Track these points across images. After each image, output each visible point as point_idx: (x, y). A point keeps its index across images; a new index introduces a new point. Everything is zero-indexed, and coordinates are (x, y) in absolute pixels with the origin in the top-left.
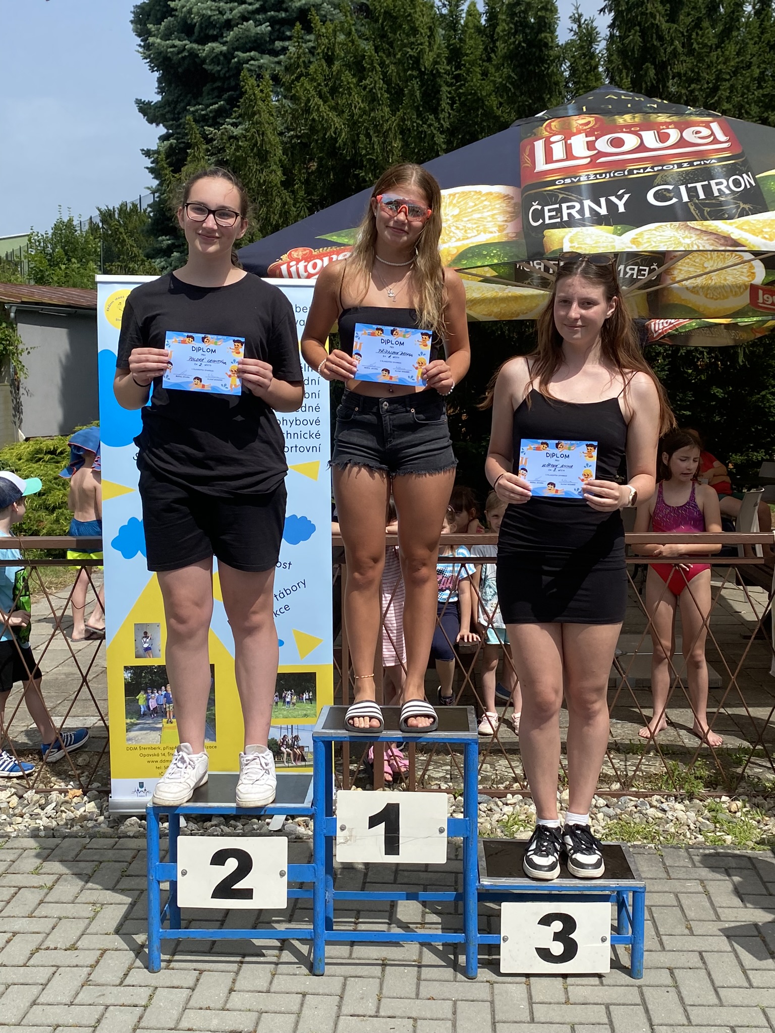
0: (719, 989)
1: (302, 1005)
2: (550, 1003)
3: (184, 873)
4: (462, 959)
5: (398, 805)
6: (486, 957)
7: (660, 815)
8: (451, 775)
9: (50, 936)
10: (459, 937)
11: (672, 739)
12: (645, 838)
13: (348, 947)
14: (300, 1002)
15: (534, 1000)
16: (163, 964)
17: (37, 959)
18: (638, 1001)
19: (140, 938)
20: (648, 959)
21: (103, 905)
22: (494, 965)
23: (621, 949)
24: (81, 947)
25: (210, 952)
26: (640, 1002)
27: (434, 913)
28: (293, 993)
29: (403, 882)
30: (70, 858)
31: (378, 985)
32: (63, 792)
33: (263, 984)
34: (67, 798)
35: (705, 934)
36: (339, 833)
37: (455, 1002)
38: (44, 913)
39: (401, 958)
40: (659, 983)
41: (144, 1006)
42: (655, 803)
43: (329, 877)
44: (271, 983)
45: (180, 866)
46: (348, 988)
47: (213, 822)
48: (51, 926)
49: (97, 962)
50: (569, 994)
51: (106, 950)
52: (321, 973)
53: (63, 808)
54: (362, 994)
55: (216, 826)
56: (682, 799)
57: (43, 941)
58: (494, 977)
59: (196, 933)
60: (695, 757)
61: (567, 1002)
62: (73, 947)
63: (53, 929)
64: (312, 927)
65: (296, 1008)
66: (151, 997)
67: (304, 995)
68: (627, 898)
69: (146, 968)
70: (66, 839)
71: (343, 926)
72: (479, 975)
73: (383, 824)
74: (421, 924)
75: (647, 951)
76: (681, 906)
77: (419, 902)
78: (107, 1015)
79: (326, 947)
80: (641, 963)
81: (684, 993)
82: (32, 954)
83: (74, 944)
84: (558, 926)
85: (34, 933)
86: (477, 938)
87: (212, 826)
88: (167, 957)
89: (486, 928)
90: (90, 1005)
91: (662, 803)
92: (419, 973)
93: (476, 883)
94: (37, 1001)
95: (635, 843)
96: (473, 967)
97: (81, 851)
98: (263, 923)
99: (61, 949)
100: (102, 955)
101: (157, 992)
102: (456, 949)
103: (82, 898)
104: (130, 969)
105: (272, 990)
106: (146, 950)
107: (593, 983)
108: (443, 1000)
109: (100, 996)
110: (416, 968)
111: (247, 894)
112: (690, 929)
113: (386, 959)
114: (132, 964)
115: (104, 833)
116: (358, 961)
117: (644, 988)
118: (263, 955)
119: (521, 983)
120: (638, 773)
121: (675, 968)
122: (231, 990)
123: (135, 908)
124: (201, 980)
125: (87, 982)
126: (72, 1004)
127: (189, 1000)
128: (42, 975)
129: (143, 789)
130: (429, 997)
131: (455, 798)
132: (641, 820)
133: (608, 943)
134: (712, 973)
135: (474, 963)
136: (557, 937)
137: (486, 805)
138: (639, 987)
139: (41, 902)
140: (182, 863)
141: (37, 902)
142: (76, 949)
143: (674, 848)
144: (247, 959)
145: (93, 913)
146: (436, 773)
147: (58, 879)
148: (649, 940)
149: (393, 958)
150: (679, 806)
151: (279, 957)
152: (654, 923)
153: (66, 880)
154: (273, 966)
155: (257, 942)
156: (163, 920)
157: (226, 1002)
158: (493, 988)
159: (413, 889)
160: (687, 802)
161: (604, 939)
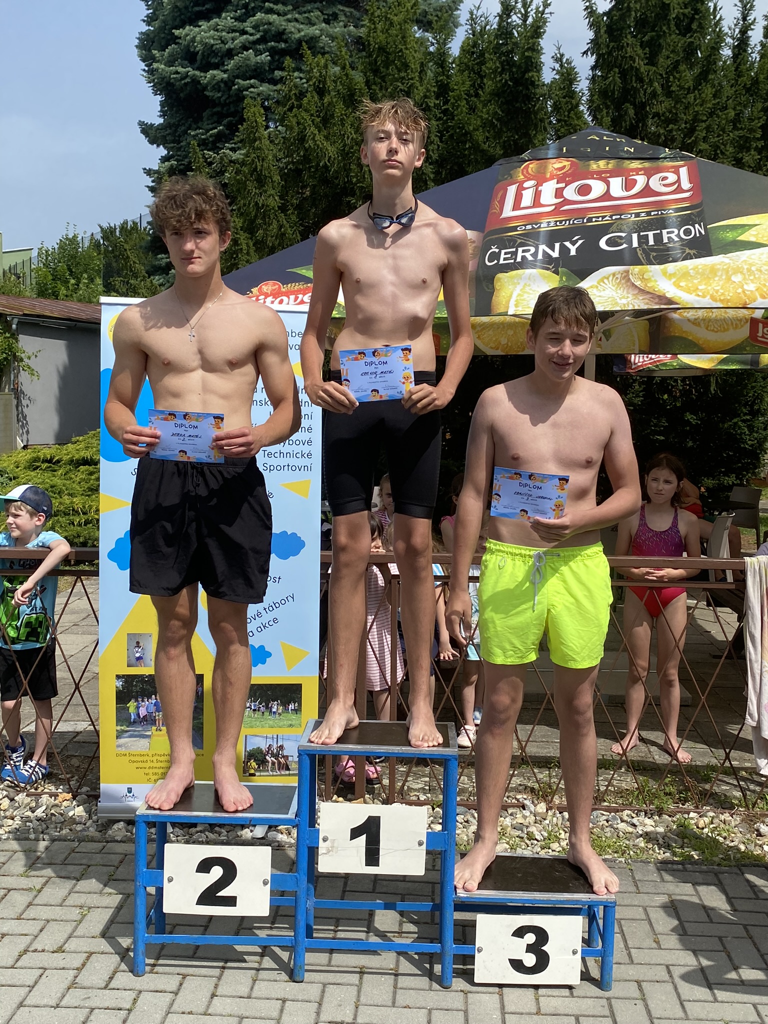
0: (685, 1003)
1: (282, 1011)
2: (522, 1014)
3: (170, 880)
4: (437, 968)
5: (379, 817)
6: (461, 967)
7: (630, 829)
8: (429, 786)
9: (38, 938)
10: (435, 947)
11: (643, 755)
12: (616, 852)
13: (328, 954)
14: (280, 1008)
15: (506, 1011)
16: (148, 968)
17: (25, 961)
18: (607, 1013)
19: (125, 942)
20: (617, 971)
21: (90, 908)
22: (468, 975)
23: (591, 962)
24: (68, 949)
25: (193, 957)
26: (609, 1014)
27: (411, 923)
28: (273, 999)
29: (381, 891)
30: (58, 861)
31: (356, 993)
32: (53, 795)
33: (245, 991)
34: (57, 802)
35: (672, 947)
36: (321, 844)
37: (430, 1011)
38: (32, 916)
39: (378, 966)
40: (628, 996)
41: (128, 1010)
42: (626, 818)
43: (311, 886)
44: (252, 988)
45: (167, 872)
46: (327, 995)
47: (198, 829)
48: (39, 928)
49: (84, 965)
50: (541, 1005)
51: (92, 953)
52: (301, 980)
53: (52, 811)
54: (340, 1001)
55: (201, 832)
56: (652, 814)
57: (31, 943)
58: (468, 987)
59: (180, 938)
60: (665, 774)
61: (538, 1013)
62: (60, 950)
63: (41, 931)
64: (293, 934)
65: (275, 1014)
66: (135, 1001)
67: (284, 1001)
68: (598, 912)
69: (131, 971)
70: (56, 843)
71: (323, 932)
72: (453, 984)
73: (365, 835)
74: (399, 933)
75: (616, 963)
76: (649, 920)
77: (396, 911)
78: (92, 1017)
79: (307, 955)
80: (610, 974)
81: (652, 1006)
82: (20, 956)
83: (61, 947)
84: (530, 938)
85: (22, 935)
86: (452, 948)
87: (197, 832)
88: (152, 961)
89: (461, 938)
90: (76, 1007)
91: (633, 818)
92: (396, 981)
93: (452, 895)
94: (24, 1003)
95: (606, 857)
96: (448, 977)
97: (70, 854)
98: (245, 929)
99: (48, 951)
100: (88, 958)
101: (141, 996)
102: (432, 958)
103: (70, 901)
104: (115, 972)
105: (254, 995)
106: (132, 954)
107: (564, 995)
108: (419, 1008)
109: (86, 998)
110: (393, 977)
111: (231, 901)
112: (657, 942)
113: (364, 967)
114: (117, 968)
115: (92, 837)
116: (336, 969)
117: (612, 1000)
118: (245, 961)
119: (494, 993)
120: (610, 788)
121: (643, 981)
122: (213, 995)
123: (121, 912)
124: (184, 985)
125: (73, 985)
126: (58, 1006)
127: (172, 1005)
128: (29, 977)
129: (131, 794)
130: (405, 1005)
131: (433, 809)
132: (613, 834)
133: (579, 955)
134: (678, 986)
135: (449, 971)
136: (530, 948)
137: (462, 816)
138: (608, 999)
139: (30, 904)
140: (168, 870)
141: (26, 904)
142: (63, 952)
143: (644, 862)
144: (229, 964)
145: (80, 917)
146: (415, 784)
147: (47, 882)
148: (618, 952)
149: (371, 966)
150: (648, 821)
151: (260, 963)
152: (623, 935)
153: (54, 883)
154: (254, 972)
155: (239, 948)
156: (148, 925)
157: (208, 1007)
158: (467, 997)
159: (390, 899)
160: (656, 818)
161: (575, 952)
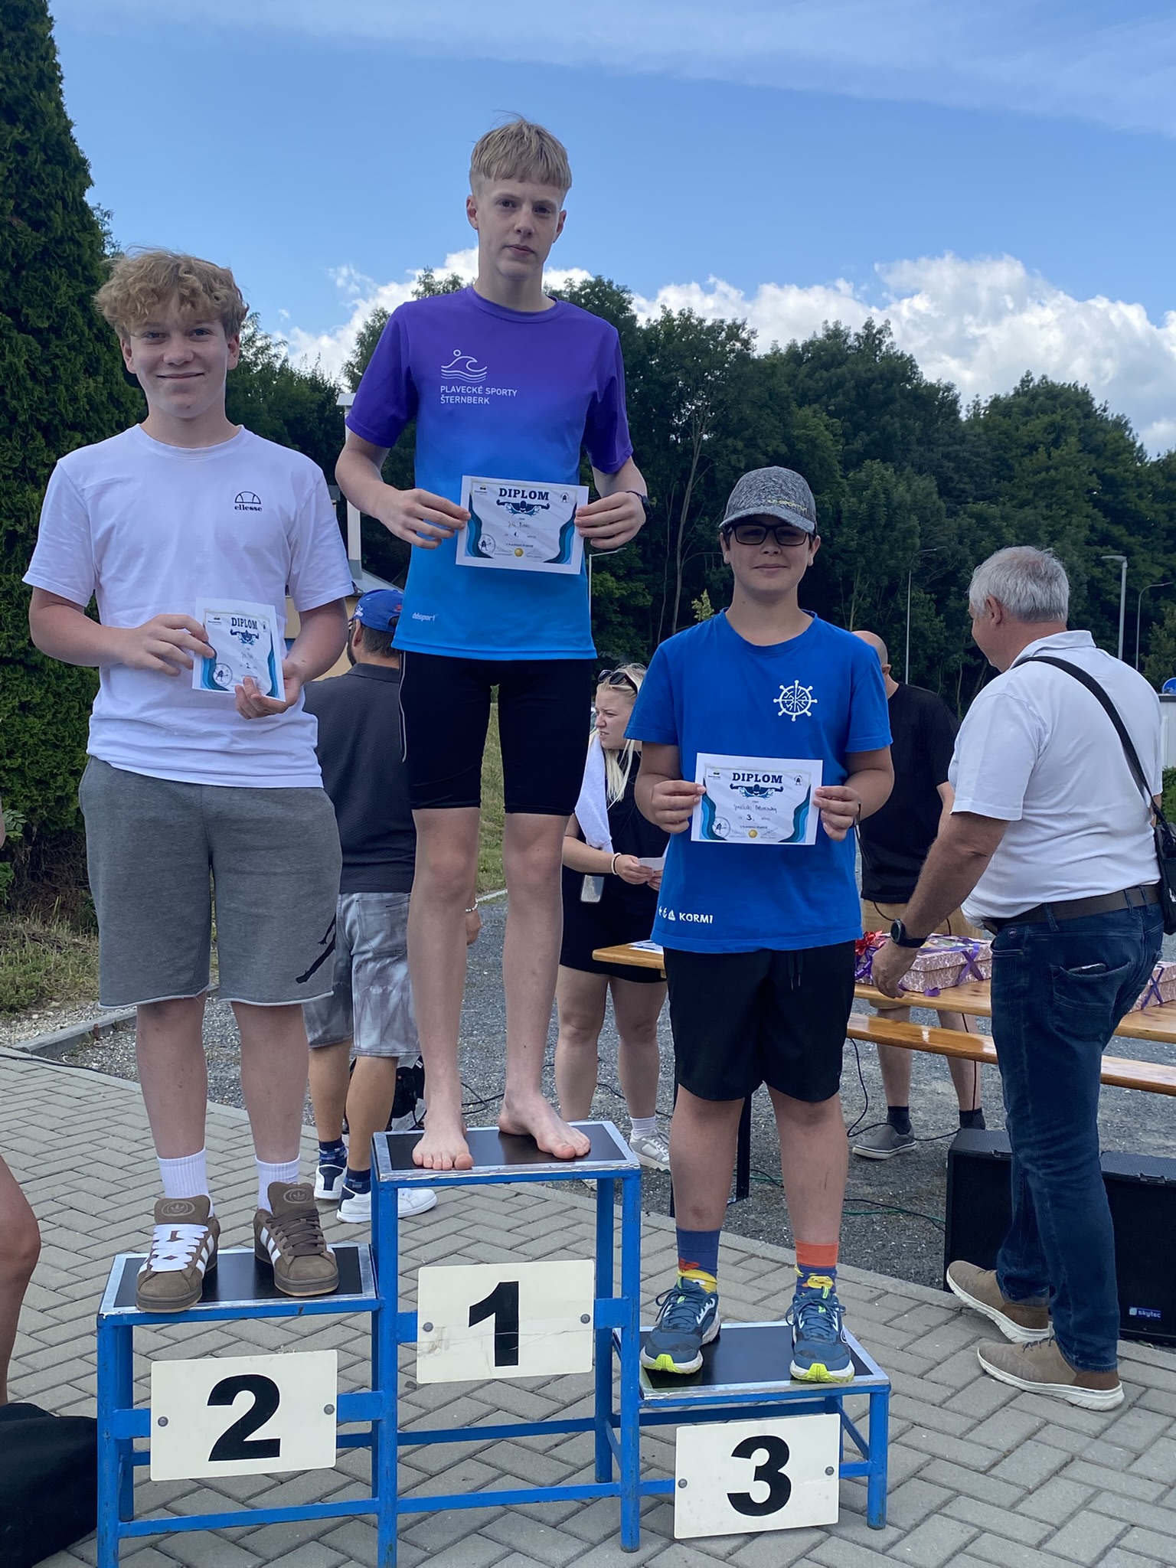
3: (163, 1422)
5: (516, 1284)
36: (422, 1334)
45: (156, 1413)
73: (493, 1316)
80: (884, 1501)
84: (761, 1456)
96: (634, 1534)
111: (270, 1448)
133: (837, 1476)
135: (634, 1526)
136: (761, 1473)
161: (829, 1471)
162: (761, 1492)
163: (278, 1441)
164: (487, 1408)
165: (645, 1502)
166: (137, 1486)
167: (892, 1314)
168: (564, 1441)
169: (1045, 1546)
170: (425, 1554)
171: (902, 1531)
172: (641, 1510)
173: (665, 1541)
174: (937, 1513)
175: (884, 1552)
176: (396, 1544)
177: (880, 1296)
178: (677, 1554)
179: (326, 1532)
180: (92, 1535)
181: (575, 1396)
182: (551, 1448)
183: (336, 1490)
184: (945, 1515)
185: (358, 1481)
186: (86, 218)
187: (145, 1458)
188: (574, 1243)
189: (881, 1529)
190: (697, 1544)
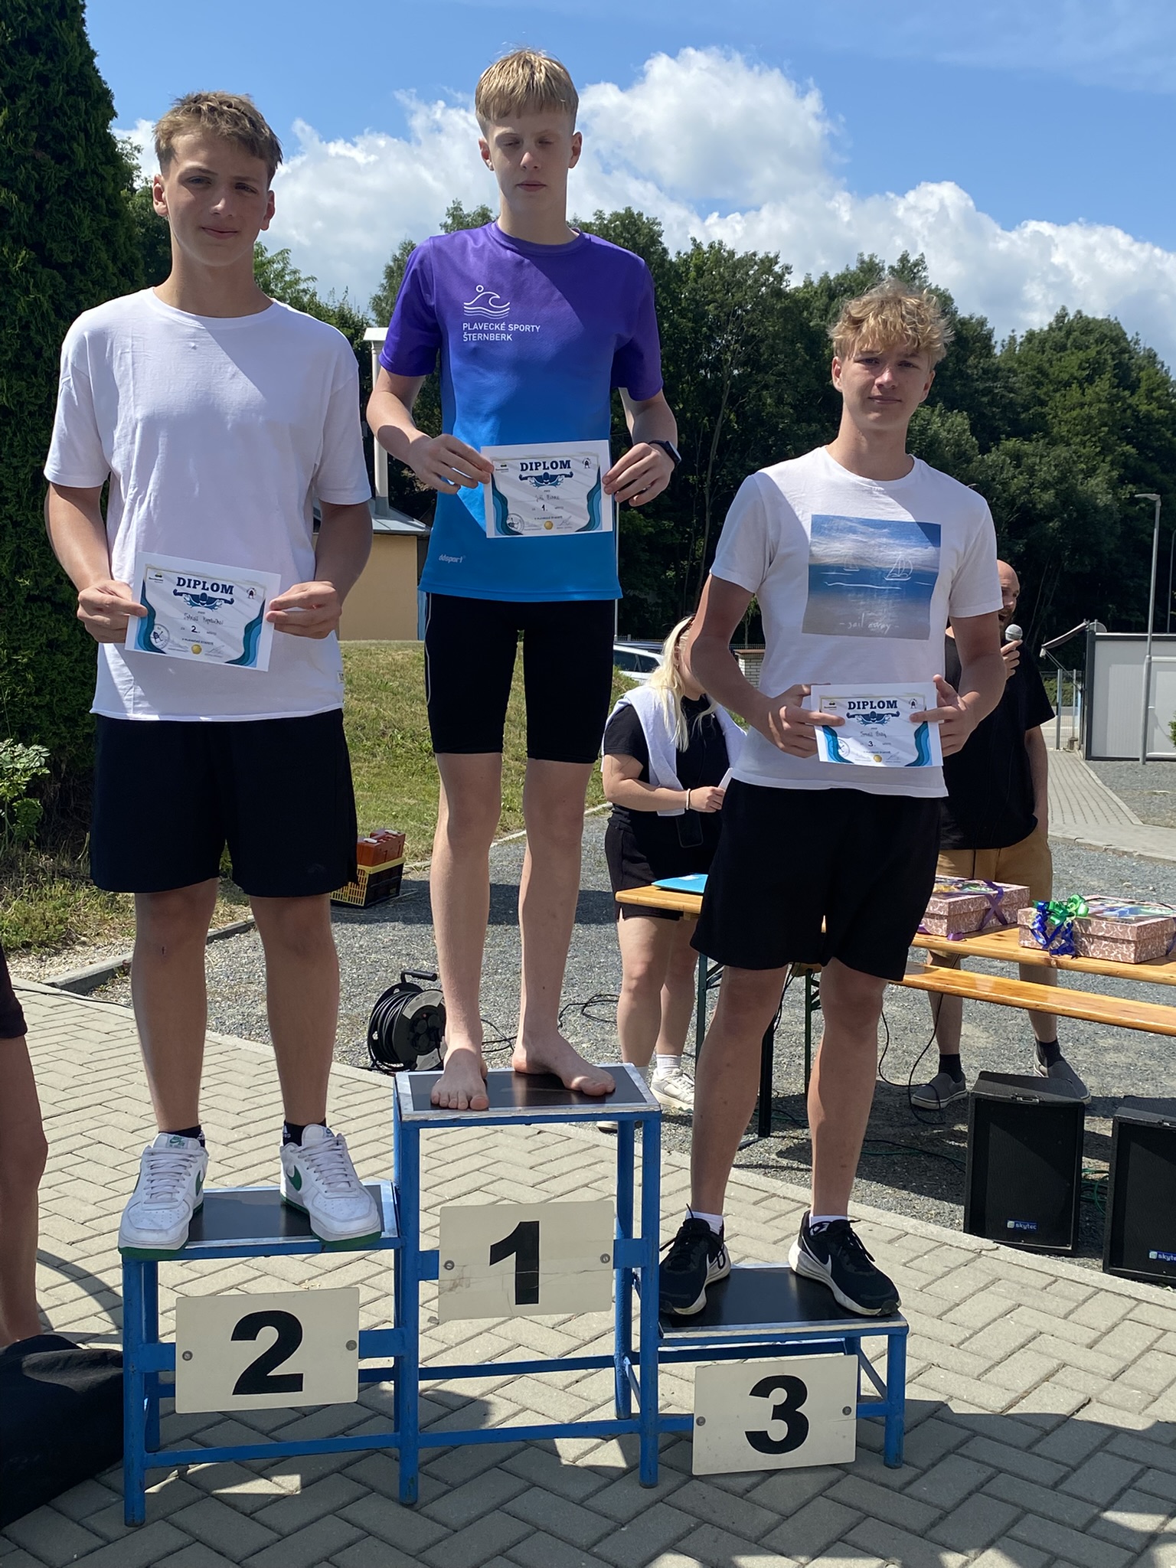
3: (188, 1358)
5: (536, 1224)
36: (443, 1275)
73: (514, 1255)
80: (901, 1441)
84: (779, 1396)
96: (652, 1470)
111: (294, 1383)
133: (853, 1418)
135: (653, 1461)
136: (779, 1412)
161: (847, 1411)
162: (778, 1431)
163: (301, 1376)
164: (506, 1345)
165: (663, 1439)
166: (163, 1417)
167: (912, 1255)
168: (584, 1377)
169: (1060, 1487)
170: (445, 1487)
171: (918, 1471)
172: (660, 1446)
173: (683, 1477)
174: (953, 1453)
175: (900, 1490)
176: (417, 1478)
177: (899, 1237)
178: (695, 1490)
179: (348, 1465)
180: (119, 1464)
181: (595, 1333)
182: (571, 1385)
183: (359, 1424)
184: (963, 1456)
185: (380, 1414)
186: (109, 151)
187: (170, 1390)
188: (596, 1181)
189: (896, 1468)
190: (715, 1481)
